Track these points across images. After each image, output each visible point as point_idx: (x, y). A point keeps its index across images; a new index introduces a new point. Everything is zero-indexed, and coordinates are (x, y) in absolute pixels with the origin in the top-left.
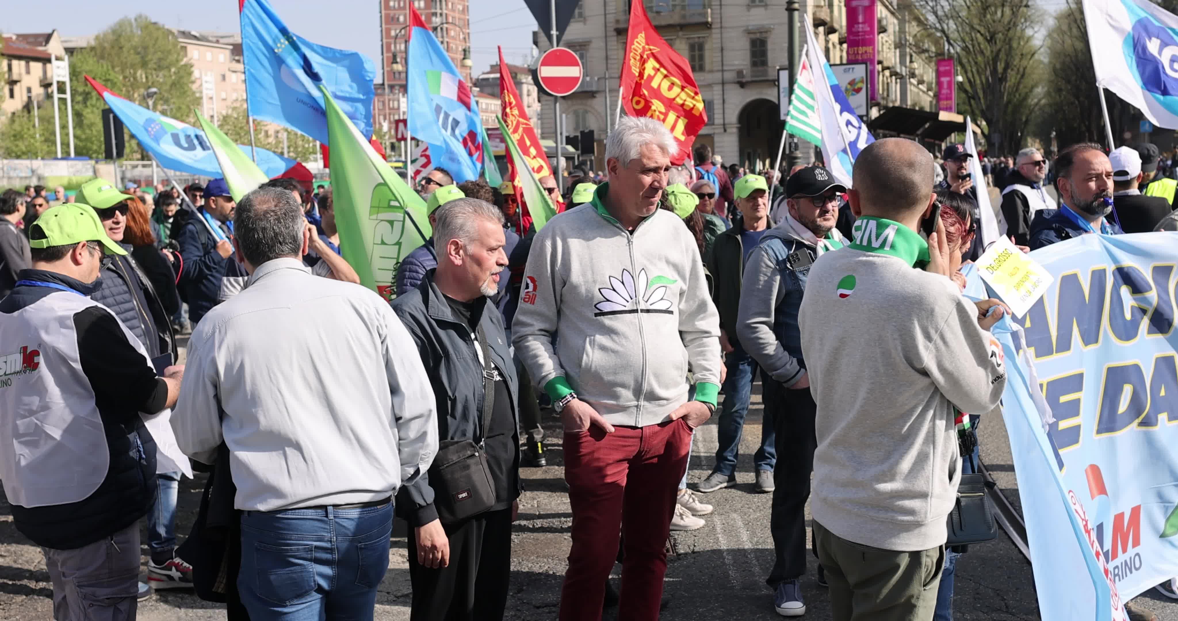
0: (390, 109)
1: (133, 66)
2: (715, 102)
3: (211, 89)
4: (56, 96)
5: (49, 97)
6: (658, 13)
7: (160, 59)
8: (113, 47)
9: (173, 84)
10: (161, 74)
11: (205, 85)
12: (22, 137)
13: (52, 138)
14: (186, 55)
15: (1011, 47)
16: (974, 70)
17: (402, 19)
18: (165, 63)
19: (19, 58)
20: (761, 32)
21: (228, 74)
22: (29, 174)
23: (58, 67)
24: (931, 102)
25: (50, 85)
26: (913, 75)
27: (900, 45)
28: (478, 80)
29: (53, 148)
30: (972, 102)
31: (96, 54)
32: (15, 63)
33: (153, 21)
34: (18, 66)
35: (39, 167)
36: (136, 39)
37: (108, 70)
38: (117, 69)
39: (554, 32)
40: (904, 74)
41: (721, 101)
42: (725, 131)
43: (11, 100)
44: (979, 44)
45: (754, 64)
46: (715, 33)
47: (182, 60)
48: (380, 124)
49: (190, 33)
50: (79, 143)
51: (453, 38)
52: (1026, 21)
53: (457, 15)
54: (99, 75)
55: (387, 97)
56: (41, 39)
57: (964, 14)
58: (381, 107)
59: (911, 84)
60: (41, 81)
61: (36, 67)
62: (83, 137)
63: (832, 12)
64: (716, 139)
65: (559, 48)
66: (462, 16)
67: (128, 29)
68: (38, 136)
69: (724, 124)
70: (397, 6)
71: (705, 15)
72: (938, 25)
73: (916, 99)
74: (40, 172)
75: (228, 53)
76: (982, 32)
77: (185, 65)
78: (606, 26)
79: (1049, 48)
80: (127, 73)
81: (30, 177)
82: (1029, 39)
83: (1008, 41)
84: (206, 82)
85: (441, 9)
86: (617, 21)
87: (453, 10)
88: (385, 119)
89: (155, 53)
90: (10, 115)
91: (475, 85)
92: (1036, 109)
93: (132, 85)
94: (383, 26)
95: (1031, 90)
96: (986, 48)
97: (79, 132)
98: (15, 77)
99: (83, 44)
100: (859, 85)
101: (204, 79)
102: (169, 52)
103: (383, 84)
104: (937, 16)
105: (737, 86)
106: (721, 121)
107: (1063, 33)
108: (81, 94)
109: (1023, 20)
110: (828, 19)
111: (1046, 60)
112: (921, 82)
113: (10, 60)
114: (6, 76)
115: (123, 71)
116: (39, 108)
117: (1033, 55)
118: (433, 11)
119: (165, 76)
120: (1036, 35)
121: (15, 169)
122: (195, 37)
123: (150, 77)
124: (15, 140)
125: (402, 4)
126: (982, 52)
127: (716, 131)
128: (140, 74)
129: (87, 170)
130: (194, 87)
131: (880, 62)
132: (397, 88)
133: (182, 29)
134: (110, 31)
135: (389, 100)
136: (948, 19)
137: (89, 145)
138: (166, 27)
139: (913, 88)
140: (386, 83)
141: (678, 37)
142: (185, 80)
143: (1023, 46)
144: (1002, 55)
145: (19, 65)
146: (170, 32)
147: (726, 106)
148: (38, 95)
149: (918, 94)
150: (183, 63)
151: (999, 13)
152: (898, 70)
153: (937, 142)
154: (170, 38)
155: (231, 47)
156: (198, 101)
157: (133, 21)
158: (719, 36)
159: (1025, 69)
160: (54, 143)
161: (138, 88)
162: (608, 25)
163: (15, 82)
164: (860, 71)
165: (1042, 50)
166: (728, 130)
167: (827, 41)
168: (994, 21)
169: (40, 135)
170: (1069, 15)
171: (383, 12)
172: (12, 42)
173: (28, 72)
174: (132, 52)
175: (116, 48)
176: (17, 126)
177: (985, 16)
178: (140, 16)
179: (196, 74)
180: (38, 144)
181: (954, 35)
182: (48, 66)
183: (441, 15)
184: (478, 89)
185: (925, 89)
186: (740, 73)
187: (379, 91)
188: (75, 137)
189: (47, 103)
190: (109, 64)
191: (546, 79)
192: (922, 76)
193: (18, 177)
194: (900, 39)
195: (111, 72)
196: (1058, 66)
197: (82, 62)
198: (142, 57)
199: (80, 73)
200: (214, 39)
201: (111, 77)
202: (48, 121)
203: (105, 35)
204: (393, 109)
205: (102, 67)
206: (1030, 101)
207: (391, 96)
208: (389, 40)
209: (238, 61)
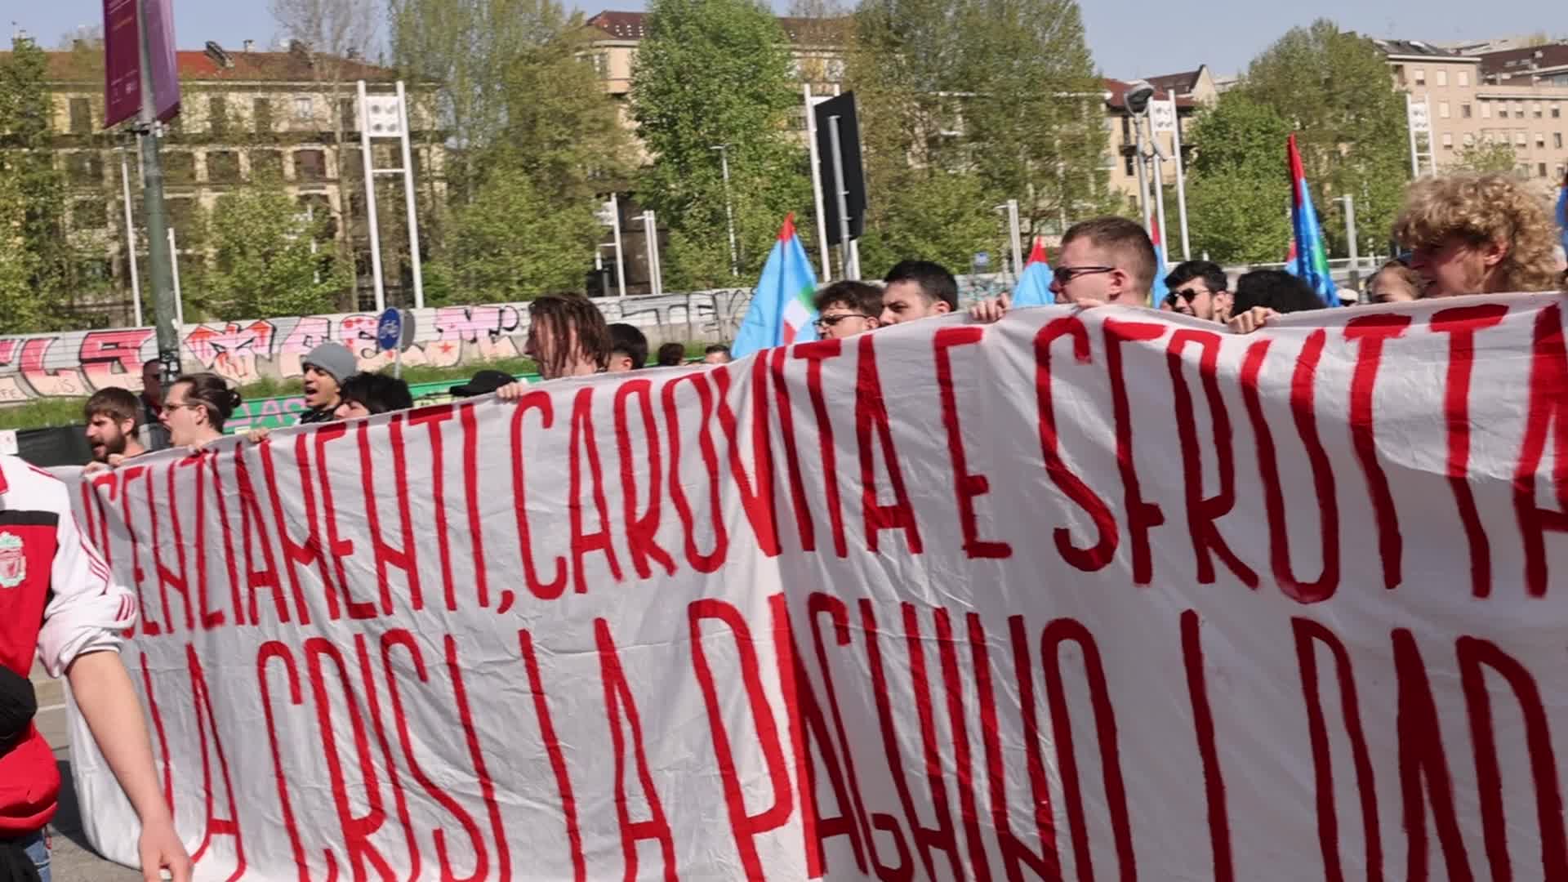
7: (1356, 90)
10: (1356, 114)
14: (1399, 79)
18: (1365, 96)
21: (1476, 105)
33: (1344, 28)
36: (1317, 61)
43: (1130, 178)
47: (1392, 87)
49: (1408, 44)
54: (1256, 124)
56: (1182, 83)
67: (1302, 46)
75: (1474, 70)
77: (1397, 94)
89: (1345, 80)
98: (1133, 142)
102: (1373, 77)
114: (1120, 141)
115: (1297, 115)
122: (1418, 49)
133: (1396, 39)
134: (1273, 53)
138: (1368, 37)
142: (1396, 119)
146: (1374, 45)
150: (1393, 91)
154: (1375, 53)
155: (1481, 61)
157: (1309, 32)
161: (1324, 139)
163: (1132, 150)
174: (1311, 81)
175: (1283, 78)
178: (1322, 25)
190: (1275, 108)
195: (1277, 119)
197: (1232, 109)
198: (1329, 90)
200: (1451, 51)
209: (1492, 82)
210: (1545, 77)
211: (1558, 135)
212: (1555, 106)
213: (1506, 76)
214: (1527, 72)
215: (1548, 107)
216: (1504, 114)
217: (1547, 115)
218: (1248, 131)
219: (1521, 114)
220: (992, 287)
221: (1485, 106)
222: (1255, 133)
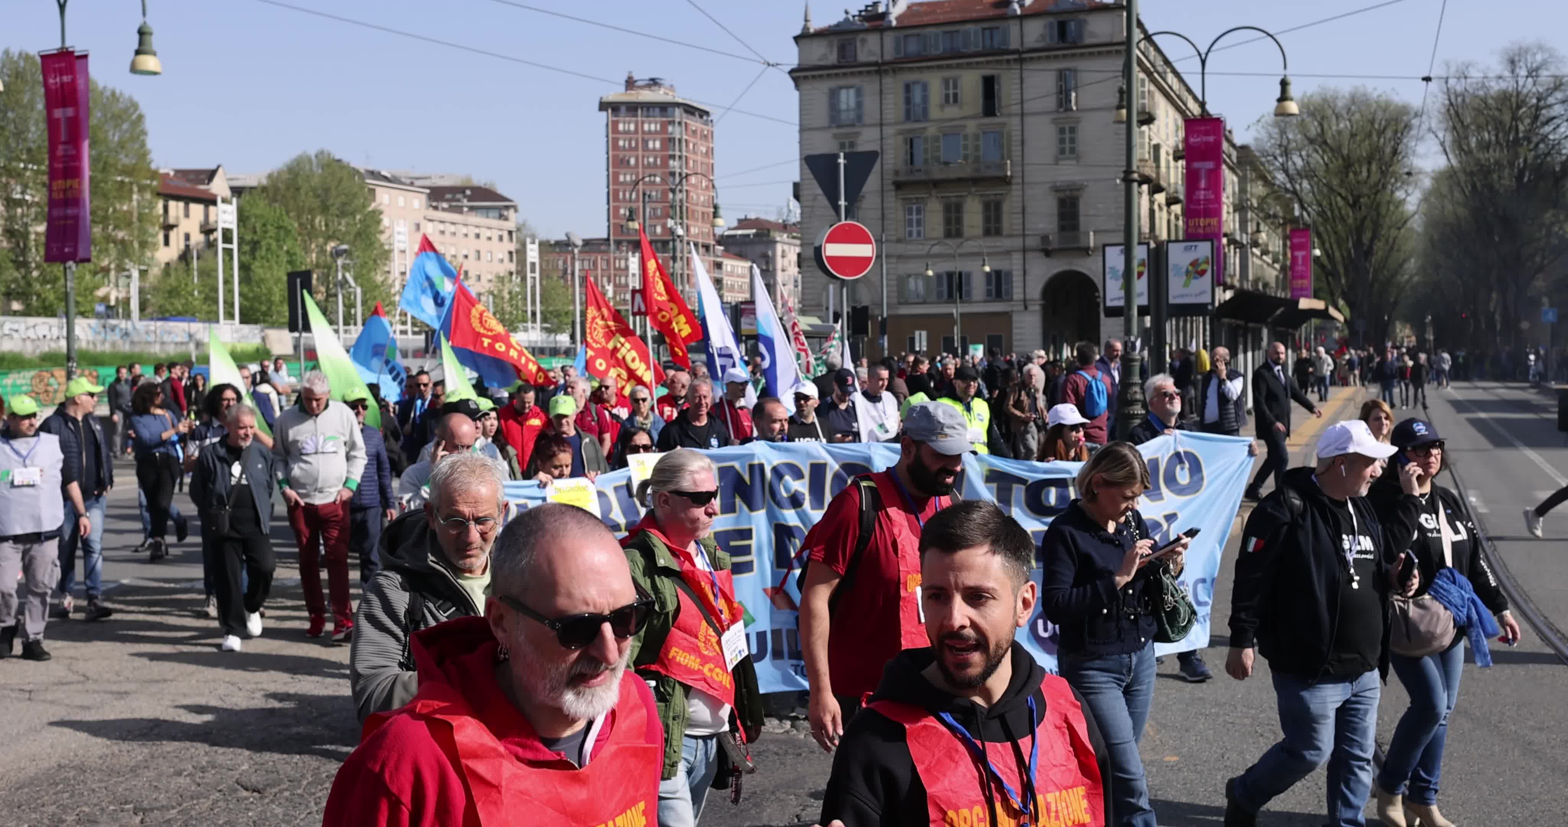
0: (615, 269)
1: (311, 211)
2: (1015, 273)
3: (404, 242)
4: (221, 245)
5: (211, 245)
6: (946, 164)
7: (344, 204)
8: (288, 189)
9: (359, 234)
10: (343, 222)
11: (397, 237)
12: (178, 295)
13: (212, 294)
14: (374, 199)
15: (1378, 214)
16: (1332, 240)
17: (632, 161)
18: (350, 209)
19: (177, 198)
20: (1071, 190)
21: (424, 223)
22: (186, 339)
23: (225, 212)
24: (1277, 277)
25: (213, 231)
26: (1255, 244)
27: (1240, 208)
28: (722, 236)
29: (214, 308)
30: (1330, 278)
31: (268, 196)
32: (172, 204)
33: (337, 157)
34: (177, 209)
35: (198, 331)
36: (316, 180)
37: (281, 215)
38: (292, 214)
39: (842, 203)
40: (1245, 242)
41: (1022, 272)
42: (1026, 308)
43: (166, 249)
44: (1340, 209)
45: (1062, 228)
46: (1016, 191)
47: (369, 205)
48: (603, 287)
49: (379, 173)
50: (245, 303)
51: (693, 186)
52: (1396, 180)
53: (699, 158)
54: (271, 220)
55: (612, 255)
56: (203, 177)
57: (1321, 173)
58: (605, 267)
59: (1253, 254)
60: (201, 227)
61: (197, 209)
62: (251, 295)
63: (1158, 167)
64: (1015, 318)
65: (848, 222)
66: (706, 160)
67: (307, 167)
68: (196, 293)
69: (1025, 300)
70: (627, 145)
71: (1003, 167)
72: (1289, 186)
73: (1259, 274)
74: (199, 336)
75: (424, 198)
76: (1344, 194)
77: (374, 212)
78: (882, 179)
79: (1425, 215)
80: (304, 220)
81: (187, 343)
82: (1402, 202)
83: (1376, 208)
84: (399, 233)
85: (680, 150)
86: (897, 173)
87: (695, 152)
88: (609, 282)
89: (338, 195)
90: (163, 266)
91: (719, 243)
92: (1408, 287)
93: (309, 234)
94: (611, 170)
95: (1401, 265)
96: (1348, 215)
97: (246, 290)
98: (171, 221)
99: (254, 183)
100: (1203, 267)
101: (397, 229)
102: (355, 195)
103: (608, 239)
104: (1287, 175)
105: (1042, 254)
106: (1021, 297)
107: (1442, 196)
108: (248, 243)
109: (1393, 180)
110: (1154, 175)
111: (1420, 230)
112: (1265, 252)
113: (166, 201)
114: (162, 220)
115: (299, 217)
116: (198, 258)
117: (1405, 222)
118: (671, 153)
119: (348, 224)
120: (1409, 199)
121: (170, 333)
122: (386, 178)
123: (331, 224)
124: (170, 297)
125: (633, 144)
126: (1343, 219)
127: (1015, 309)
128: (319, 221)
129: (254, 335)
130: (383, 238)
131: (1225, 235)
132: (625, 244)
133: (371, 168)
134: (285, 168)
135: (615, 259)
136: (1301, 178)
137: (256, 305)
138: (352, 165)
139: (1255, 259)
140: (612, 238)
141: (970, 193)
142: (372, 230)
143: (1393, 213)
144: (1368, 223)
145: (177, 207)
146: (356, 172)
147: (1027, 278)
148: (198, 244)
149: (1262, 266)
150: (370, 209)
151: (1365, 174)
152: (1238, 238)
153: (1290, 331)
154: (356, 178)
155: (428, 191)
156: (386, 255)
157: (313, 158)
158: (1020, 193)
159: (1395, 239)
160: (216, 302)
161: (317, 237)
162: (885, 177)
163: (171, 227)
164: (1204, 249)
165: (1416, 217)
166: (1031, 308)
167: (1152, 202)
168: (1358, 182)
169: (199, 292)
170: (1451, 176)
171: (610, 153)
172: (171, 179)
173: (187, 215)
174: (311, 194)
175: (292, 190)
176: (172, 281)
177: (1347, 176)
178: (322, 152)
179: (386, 221)
180: (196, 303)
181: (1308, 198)
182: (212, 209)
183: (680, 157)
184: (722, 248)
185: (1270, 261)
186: (1045, 238)
187: (603, 248)
188: (240, 294)
189: (209, 254)
190: (283, 208)
191: (832, 259)
192: (1267, 245)
193: (172, 342)
194: (1241, 200)
195: (285, 217)
196: (1436, 237)
197: (251, 205)
198: (323, 201)
199: (248, 218)
200: (408, 181)
201: (285, 224)
202: (208, 274)
203: (279, 173)
204: (620, 269)
205: (275, 212)
206: (1399, 277)
207: (617, 254)
208: (616, 187)
209: (436, 208)
210: (471, 208)
211: (478, 252)
212: (477, 231)
213: (445, 205)
214: (459, 204)
215: (473, 231)
216: (442, 232)
217: (472, 236)
218: (264, 225)
219: (454, 234)
220: (117, 331)
221: (430, 224)
222: (269, 227)
